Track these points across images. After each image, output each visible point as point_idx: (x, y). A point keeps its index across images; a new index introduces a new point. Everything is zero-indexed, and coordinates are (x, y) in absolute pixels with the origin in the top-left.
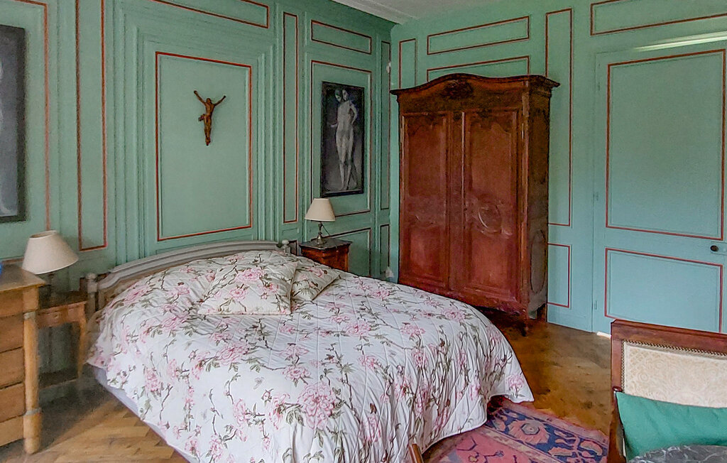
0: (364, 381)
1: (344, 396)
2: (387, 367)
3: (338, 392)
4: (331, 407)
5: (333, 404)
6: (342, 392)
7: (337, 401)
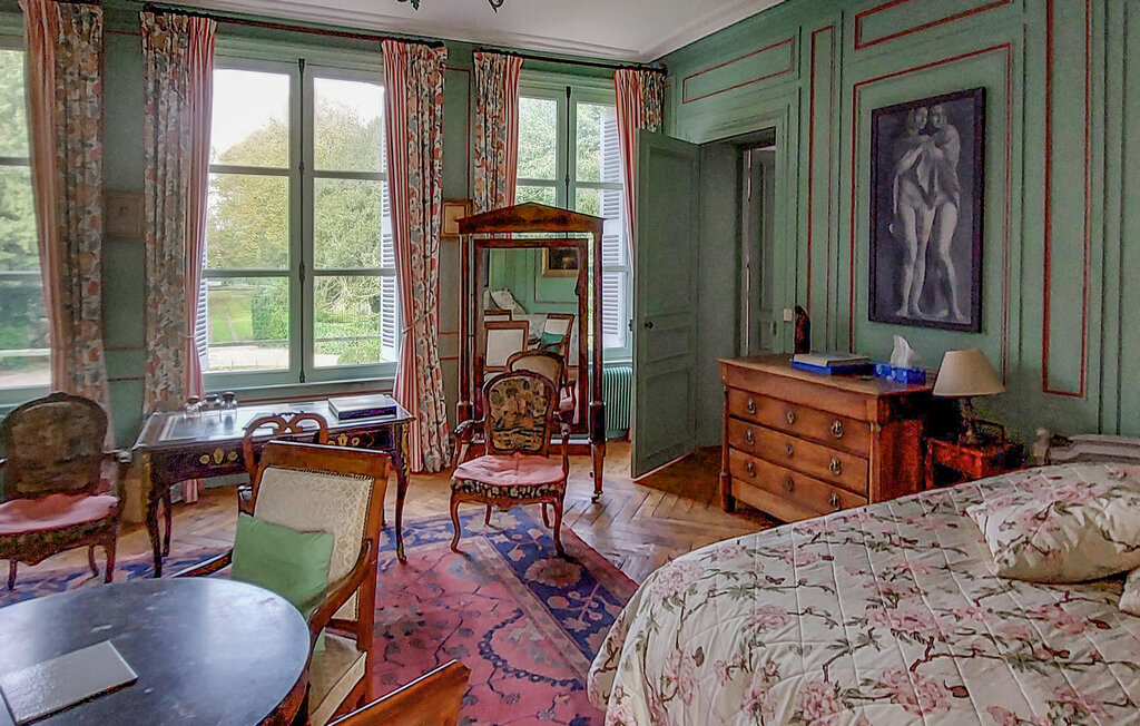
0: (723, 618)
1: (691, 602)
2: (761, 644)
3: (693, 591)
4: (672, 593)
5: (676, 593)
6: (696, 596)
7: (681, 596)
